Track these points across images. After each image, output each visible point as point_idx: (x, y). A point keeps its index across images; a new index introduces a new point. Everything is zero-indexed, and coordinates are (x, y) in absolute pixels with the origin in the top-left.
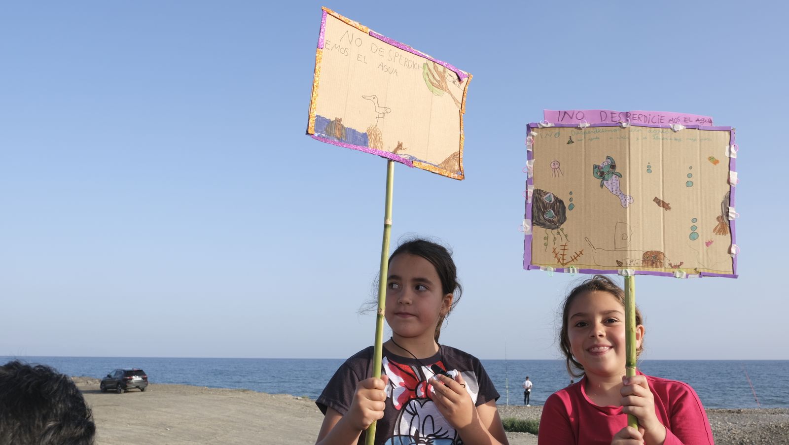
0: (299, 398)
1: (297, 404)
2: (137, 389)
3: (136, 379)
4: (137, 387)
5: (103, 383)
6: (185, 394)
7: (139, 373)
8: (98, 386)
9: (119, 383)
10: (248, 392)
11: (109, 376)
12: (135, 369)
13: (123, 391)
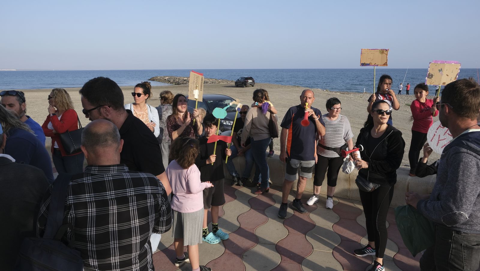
0: (324, 90)
1: (324, 93)
2: (251, 86)
3: (250, 81)
4: (251, 85)
5: (236, 83)
6: (271, 88)
7: (251, 78)
8: (233, 84)
9: (243, 83)
10: (300, 87)
11: (238, 80)
12: (249, 77)
13: (245, 86)
